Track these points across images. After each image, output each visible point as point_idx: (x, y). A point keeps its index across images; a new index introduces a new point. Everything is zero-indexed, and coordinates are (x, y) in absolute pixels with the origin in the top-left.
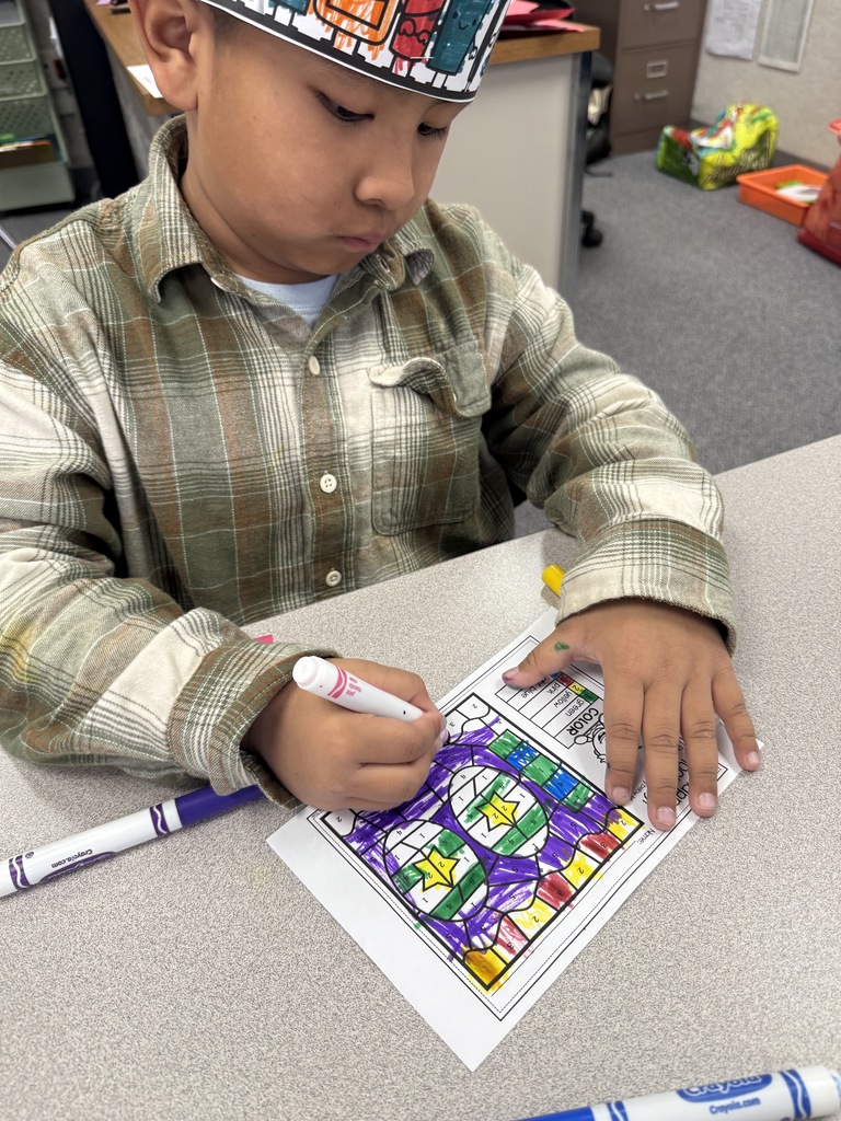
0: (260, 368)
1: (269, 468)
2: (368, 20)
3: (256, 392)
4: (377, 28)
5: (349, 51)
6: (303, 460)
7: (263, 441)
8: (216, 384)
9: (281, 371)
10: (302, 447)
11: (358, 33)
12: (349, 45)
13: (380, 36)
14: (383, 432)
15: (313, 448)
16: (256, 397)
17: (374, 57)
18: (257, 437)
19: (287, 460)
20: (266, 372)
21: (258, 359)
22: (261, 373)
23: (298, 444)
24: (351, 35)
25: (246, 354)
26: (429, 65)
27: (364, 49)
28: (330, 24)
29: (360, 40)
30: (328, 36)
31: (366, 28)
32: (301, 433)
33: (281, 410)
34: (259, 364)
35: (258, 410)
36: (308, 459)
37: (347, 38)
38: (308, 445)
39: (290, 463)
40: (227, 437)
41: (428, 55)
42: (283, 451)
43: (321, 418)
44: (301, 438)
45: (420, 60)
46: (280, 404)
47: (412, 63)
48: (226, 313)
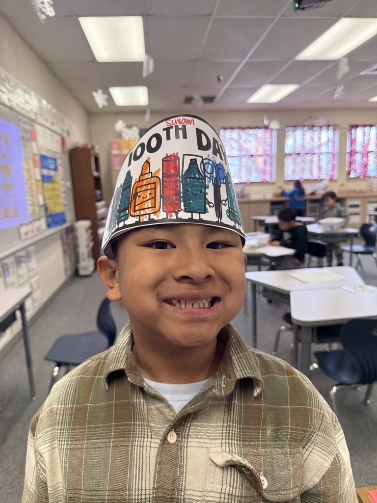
0: (139, 434)
1: (129, 499)
2: (150, 206)
3: (132, 449)
4: (155, 207)
5: (147, 220)
6: (153, 497)
7: (130, 480)
8: (113, 442)
9: (151, 438)
10: (154, 488)
11: (148, 212)
12: (146, 218)
13: (157, 209)
14: (211, 494)
15: (160, 490)
16: (132, 451)
17: (158, 217)
18: (126, 478)
19: (143, 497)
20: (141, 437)
21: (139, 429)
22: (139, 437)
23: (152, 487)
24: (146, 214)
25: (134, 425)
26: (186, 211)
27: (152, 216)
28: (137, 216)
29: (149, 214)
30: (138, 220)
31: (150, 209)
32: (154, 480)
33: (144, 462)
34: (139, 431)
35: (131, 460)
36: (156, 497)
37: (145, 216)
38: (158, 488)
39: (145, 499)
40: (110, 475)
41: (183, 207)
42: (142, 490)
43: (169, 472)
44: (154, 482)
45: (180, 211)
46: (144, 458)
47: (177, 214)
48: (132, 399)
